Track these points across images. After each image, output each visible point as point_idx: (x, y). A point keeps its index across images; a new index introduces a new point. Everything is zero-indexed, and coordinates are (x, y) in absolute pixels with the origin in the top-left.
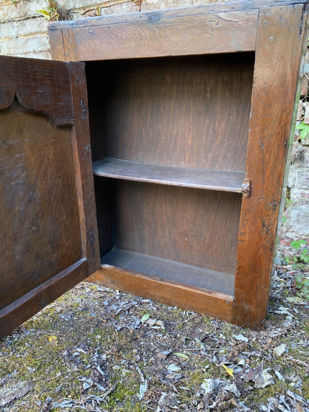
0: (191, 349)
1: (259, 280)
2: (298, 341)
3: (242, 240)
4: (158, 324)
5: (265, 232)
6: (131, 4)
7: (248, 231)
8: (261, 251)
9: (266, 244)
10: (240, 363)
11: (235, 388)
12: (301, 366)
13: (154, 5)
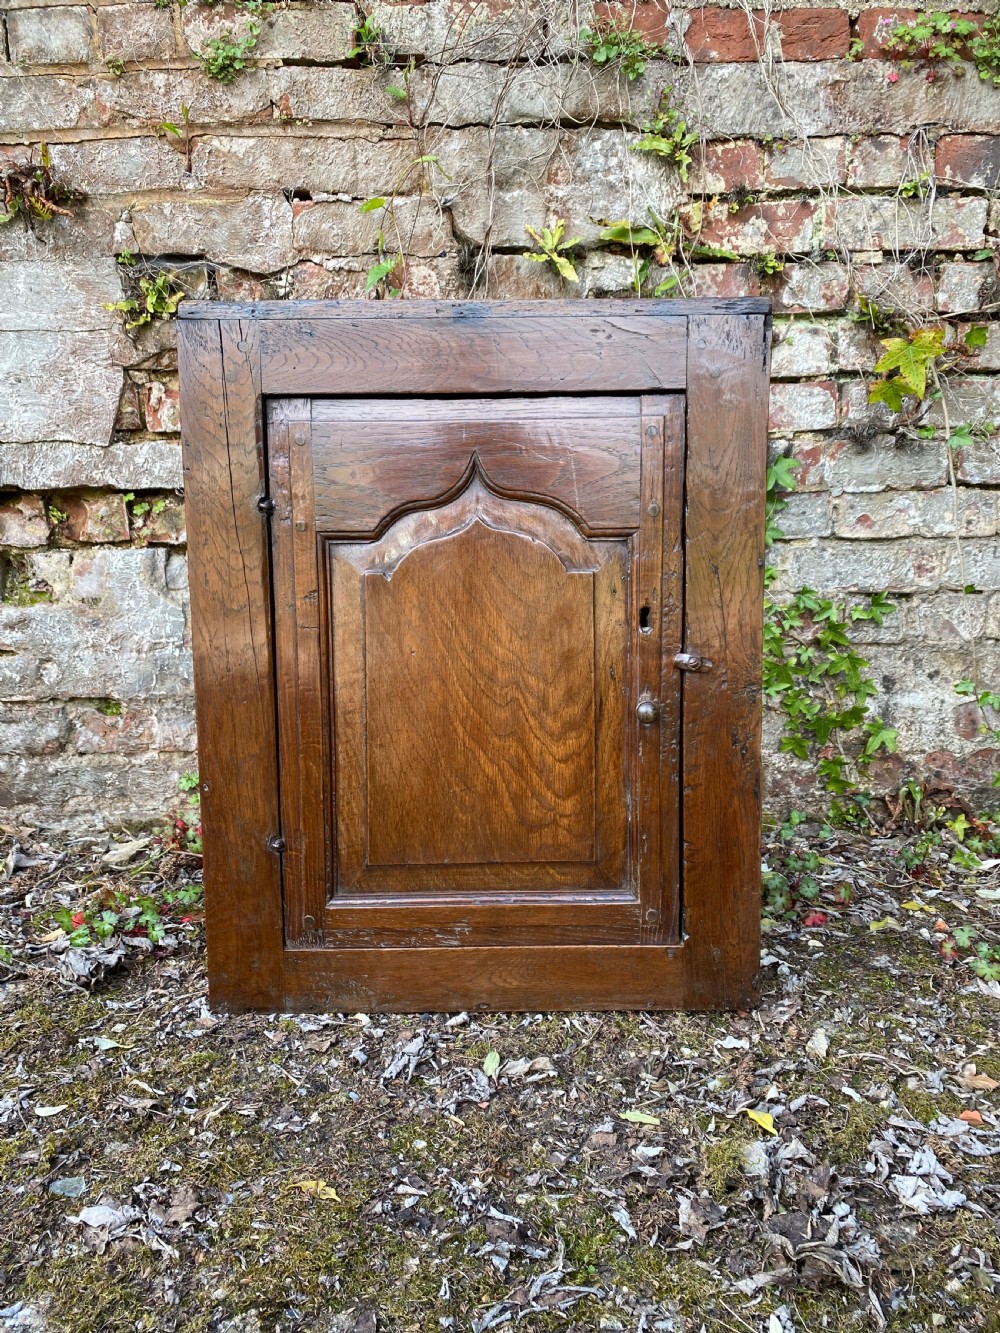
0: (647, 1102)
1: (738, 874)
2: (832, 1016)
3: (692, 783)
4: (537, 1066)
5: (740, 757)
6: (156, 147)
7: (702, 761)
8: (736, 801)
9: (744, 783)
10: (769, 1096)
11: (802, 1148)
12: (872, 1063)
13: (234, 159)
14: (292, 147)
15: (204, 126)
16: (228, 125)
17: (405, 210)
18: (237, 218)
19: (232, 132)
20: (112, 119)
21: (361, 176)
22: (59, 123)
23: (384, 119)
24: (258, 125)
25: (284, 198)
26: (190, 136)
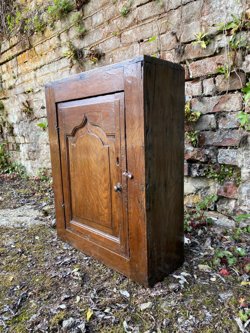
1: (141, 244)
3: (130, 212)
5: (140, 207)
6: (115, 38)
7: (132, 206)
8: (140, 221)
9: (142, 216)
10: (105, 311)
13: (128, 36)
14: (139, 29)
15: (123, 30)
16: (127, 28)
17: (164, 38)
18: (129, 51)
19: (128, 29)
20: (108, 34)
21: (154, 32)
22: (100, 39)
23: (159, 13)
24: (133, 25)
25: (138, 43)
26: (120, 33)
